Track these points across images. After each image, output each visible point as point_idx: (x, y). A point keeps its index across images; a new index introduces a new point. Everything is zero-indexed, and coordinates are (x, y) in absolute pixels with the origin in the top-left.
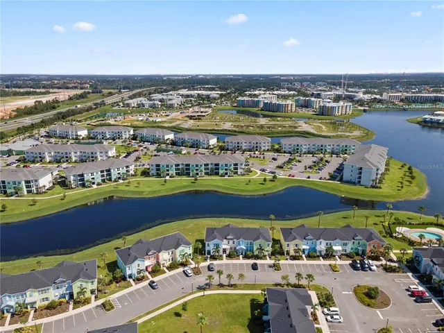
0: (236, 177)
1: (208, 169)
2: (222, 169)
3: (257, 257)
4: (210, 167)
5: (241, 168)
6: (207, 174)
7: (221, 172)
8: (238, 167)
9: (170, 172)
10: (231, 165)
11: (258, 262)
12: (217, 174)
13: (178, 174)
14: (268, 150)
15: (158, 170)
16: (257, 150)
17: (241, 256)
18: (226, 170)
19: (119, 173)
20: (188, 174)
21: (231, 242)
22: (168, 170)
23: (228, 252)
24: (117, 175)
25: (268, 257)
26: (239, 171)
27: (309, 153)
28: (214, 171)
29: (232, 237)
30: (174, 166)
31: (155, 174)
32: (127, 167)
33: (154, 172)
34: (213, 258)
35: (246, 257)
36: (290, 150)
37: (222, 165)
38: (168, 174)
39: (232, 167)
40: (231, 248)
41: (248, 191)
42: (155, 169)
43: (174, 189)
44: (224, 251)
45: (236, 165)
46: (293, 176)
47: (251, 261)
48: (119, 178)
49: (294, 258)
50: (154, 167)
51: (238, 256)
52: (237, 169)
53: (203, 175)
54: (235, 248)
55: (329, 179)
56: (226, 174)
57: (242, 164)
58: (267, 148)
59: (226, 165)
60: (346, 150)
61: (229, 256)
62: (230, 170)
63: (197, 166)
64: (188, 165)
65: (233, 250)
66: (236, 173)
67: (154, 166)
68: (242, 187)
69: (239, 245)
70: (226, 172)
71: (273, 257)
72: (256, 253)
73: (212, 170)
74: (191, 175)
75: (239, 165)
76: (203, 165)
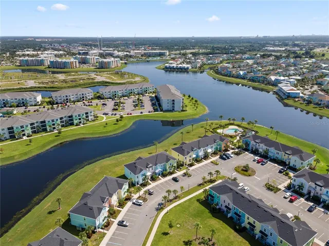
0: (89, 124)
1: (63, 122)
2: (76, 120)
3: (171, 173)
4: (64, 119)
5: (91, 116)
6: (63, 126)
7: (75, 122)
8: (89, 114)
9: (26, 132)
11: (174, 176)
12: (72, 124)
13: (34, 132)
14: (92, 99)
15: (11, 132)
16: (83, 100)
17: (160, 177)
18: (80, 119)
20: (45, 130)
21: (151, 169)
22: (23, 131)
23: (150, 178)
25: (176, 171)
26: (90, 118)
27: (124, 96)
28: (69, 122)
29: (151, 165)
30: (29, 126)
33: (7, 136)
34: (144, 185)
35: (164, 175)
36: (109, 96)
37: (76, 116)
38: (24, 135)
39: (84, 116)
40: (152, 174)
41: (110, 132)
43: (44, 146)
45: (87, 113)
46: (131, 114)
47: (170, 177)
49: (191, 165)
50: (6, 131)
51: (158, 177)
52: (87, 117)
53: (60, 127)
54: (155, 172)
55: (155, 111)
56: (80, 122)
57: (91, 112)
58: (90, 97)
59: (79, 116)
61: (153, 180)
62: (83, 119)
63: (53, 121)
64: (44, 122)
66: (88, 120)
68: (102, 130)
69: (157, 169)
70: (80, 121)
71: (179, 169)
72: (168, 171)
73: (67, 122)
74: (48, 130)
75: (89, 113)
76: (59, 120)
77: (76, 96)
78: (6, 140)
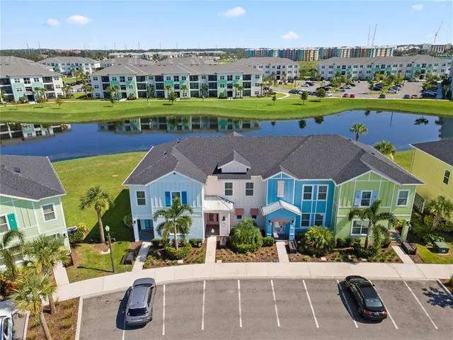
0: (246, 99)
1: (196, 86)
2: (222, 86)
4: (200, 81)
5: (257, 85)
6: (195, 95)
7: (220, 90)
8: (253, 81)
9: (128, 91)
10: (238, 78)
12: (213, 95)
13: (143, 95)
15: (105, 87)
16: (278, 78)
17: (281, 246)
18: (230, 86)
19: (29, 89)
20: (161, 96)
21: (239, 186)
22: (123, 88)
23: (225, 229)
24: (24, 91)
25: (398, 250)
26: (253, 89)
29: (242, 167)
30: (135, 80)
31: (102, 95)
32: (47, 79)
33: (100, 91)
34: (163, 254)
35: (304, 248)
36: (330, 75)
37: (222, 78)
38: (124, 95)
39: (241, 82)
40: (239, 214)
41: (273, 113)
42: (101, 87)
43: (127, 111)
44: (212, 222)
45: (248, 77)
47: (336, 270)
48: (31, 98)
50: (100, 83)
51: (269, 244)
52: (248, 86)
53: (189, 95)
54: (255, 213)
55: (420, 98)
56: (230, 94)
57: (257, 77)
58: (294, 75)
59: (230, 77)
60: (423, 72)
61: (232, 246)
62: (237, 86)
63: (176, 78)
64: (159, 78)
65: (247, 218)
66: (248, 94)
67: (100, 79)
68: (260, 108)
69: (274, 198)
70: (229, 90)
71: (422, 250)
72: (344, 232)
73: (204, 88)
74: (166, 96)
75: (253, 78)
76: (188, 79)
77: (267, 69)
78: (98, 98)
